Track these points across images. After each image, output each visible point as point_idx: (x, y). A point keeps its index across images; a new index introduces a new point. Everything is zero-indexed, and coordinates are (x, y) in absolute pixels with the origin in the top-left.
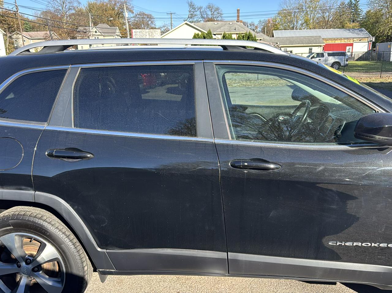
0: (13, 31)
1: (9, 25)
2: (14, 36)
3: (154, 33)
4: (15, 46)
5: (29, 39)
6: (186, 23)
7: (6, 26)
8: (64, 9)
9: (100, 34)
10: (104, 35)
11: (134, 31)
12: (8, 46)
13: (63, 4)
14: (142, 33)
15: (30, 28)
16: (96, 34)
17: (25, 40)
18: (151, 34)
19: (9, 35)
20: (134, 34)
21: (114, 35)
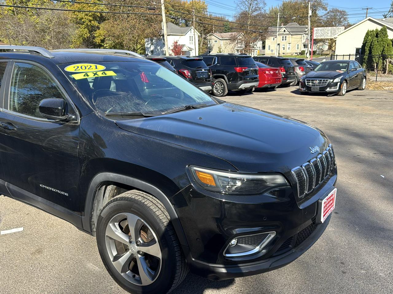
0: (207, 33)
1: (205, 27)
2: (208, 38)
3: (337, 30)
4: (209, 46)
5: (220, 40)
6: (369, 19)
7: (202, 29)
8: (250, 10)
9: (288, 33)
10: (292, 34)
11: (315, 29)
12: (201, 47)
13: (250, 5)
14: (324, 31)
15: (229, 29)
16: (284, 33)
17: (217, 40)
18: (333, 32)
19: (204, 36)
20: (315, 32)
21: (302, 34)
